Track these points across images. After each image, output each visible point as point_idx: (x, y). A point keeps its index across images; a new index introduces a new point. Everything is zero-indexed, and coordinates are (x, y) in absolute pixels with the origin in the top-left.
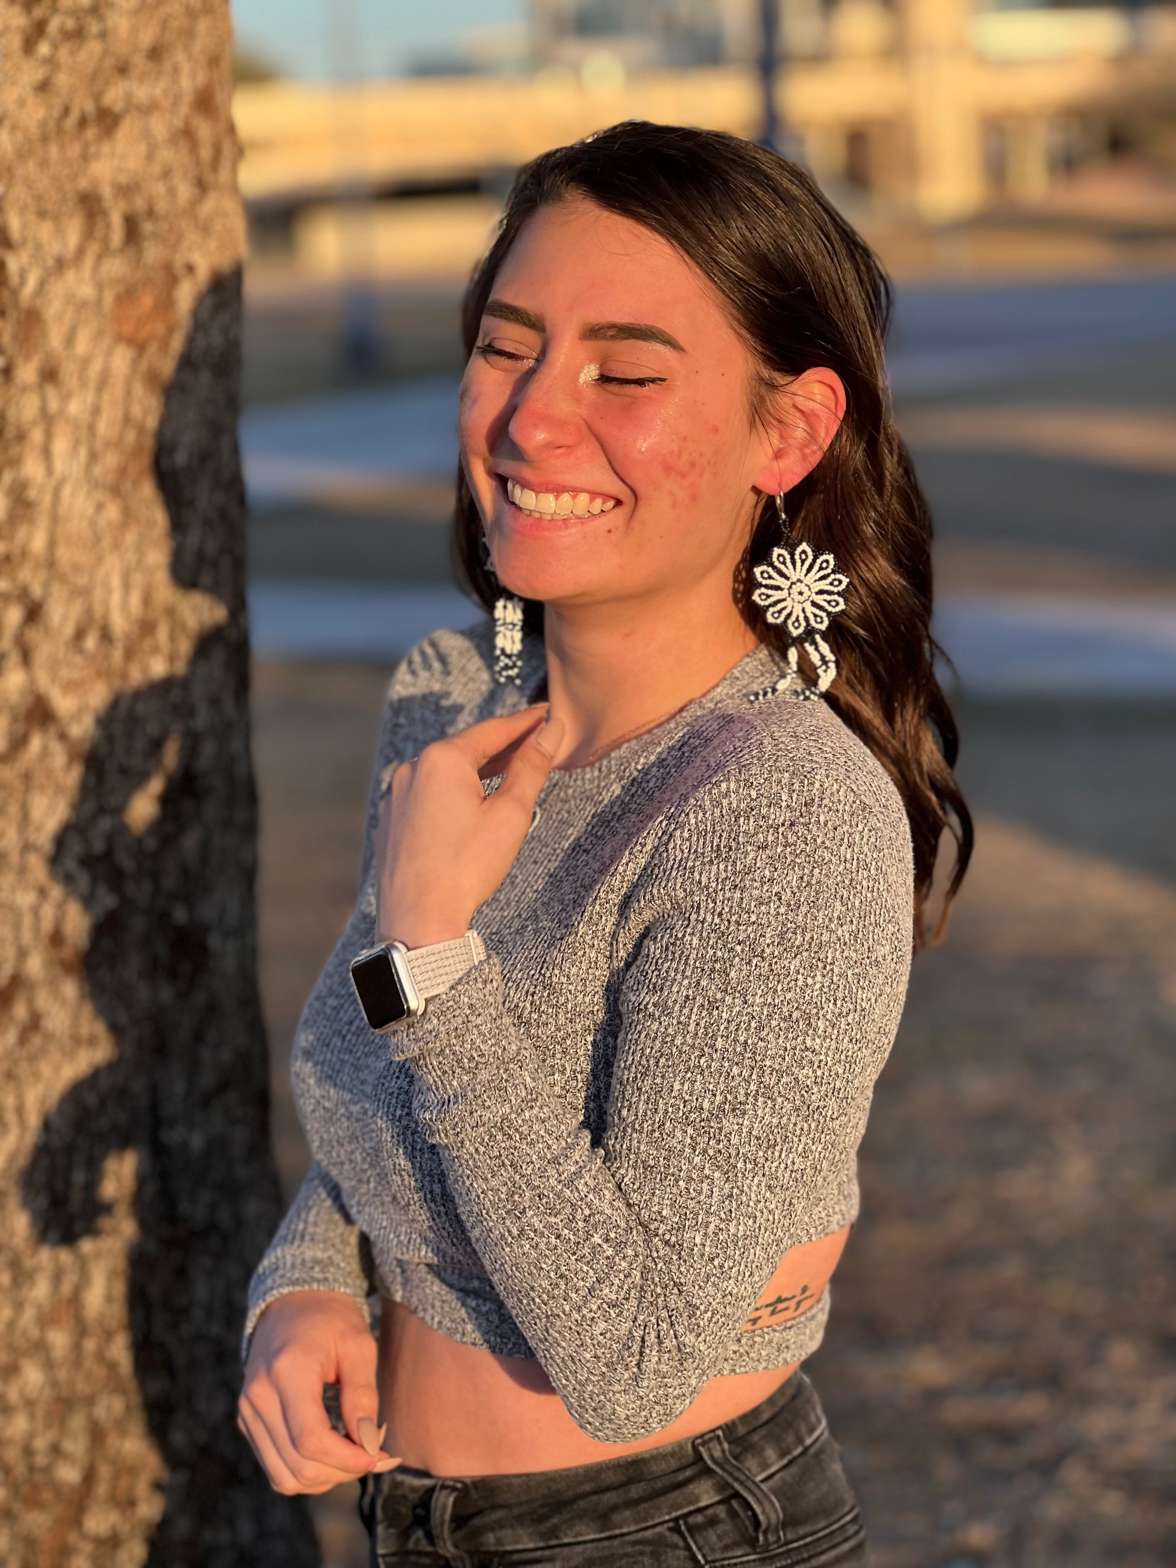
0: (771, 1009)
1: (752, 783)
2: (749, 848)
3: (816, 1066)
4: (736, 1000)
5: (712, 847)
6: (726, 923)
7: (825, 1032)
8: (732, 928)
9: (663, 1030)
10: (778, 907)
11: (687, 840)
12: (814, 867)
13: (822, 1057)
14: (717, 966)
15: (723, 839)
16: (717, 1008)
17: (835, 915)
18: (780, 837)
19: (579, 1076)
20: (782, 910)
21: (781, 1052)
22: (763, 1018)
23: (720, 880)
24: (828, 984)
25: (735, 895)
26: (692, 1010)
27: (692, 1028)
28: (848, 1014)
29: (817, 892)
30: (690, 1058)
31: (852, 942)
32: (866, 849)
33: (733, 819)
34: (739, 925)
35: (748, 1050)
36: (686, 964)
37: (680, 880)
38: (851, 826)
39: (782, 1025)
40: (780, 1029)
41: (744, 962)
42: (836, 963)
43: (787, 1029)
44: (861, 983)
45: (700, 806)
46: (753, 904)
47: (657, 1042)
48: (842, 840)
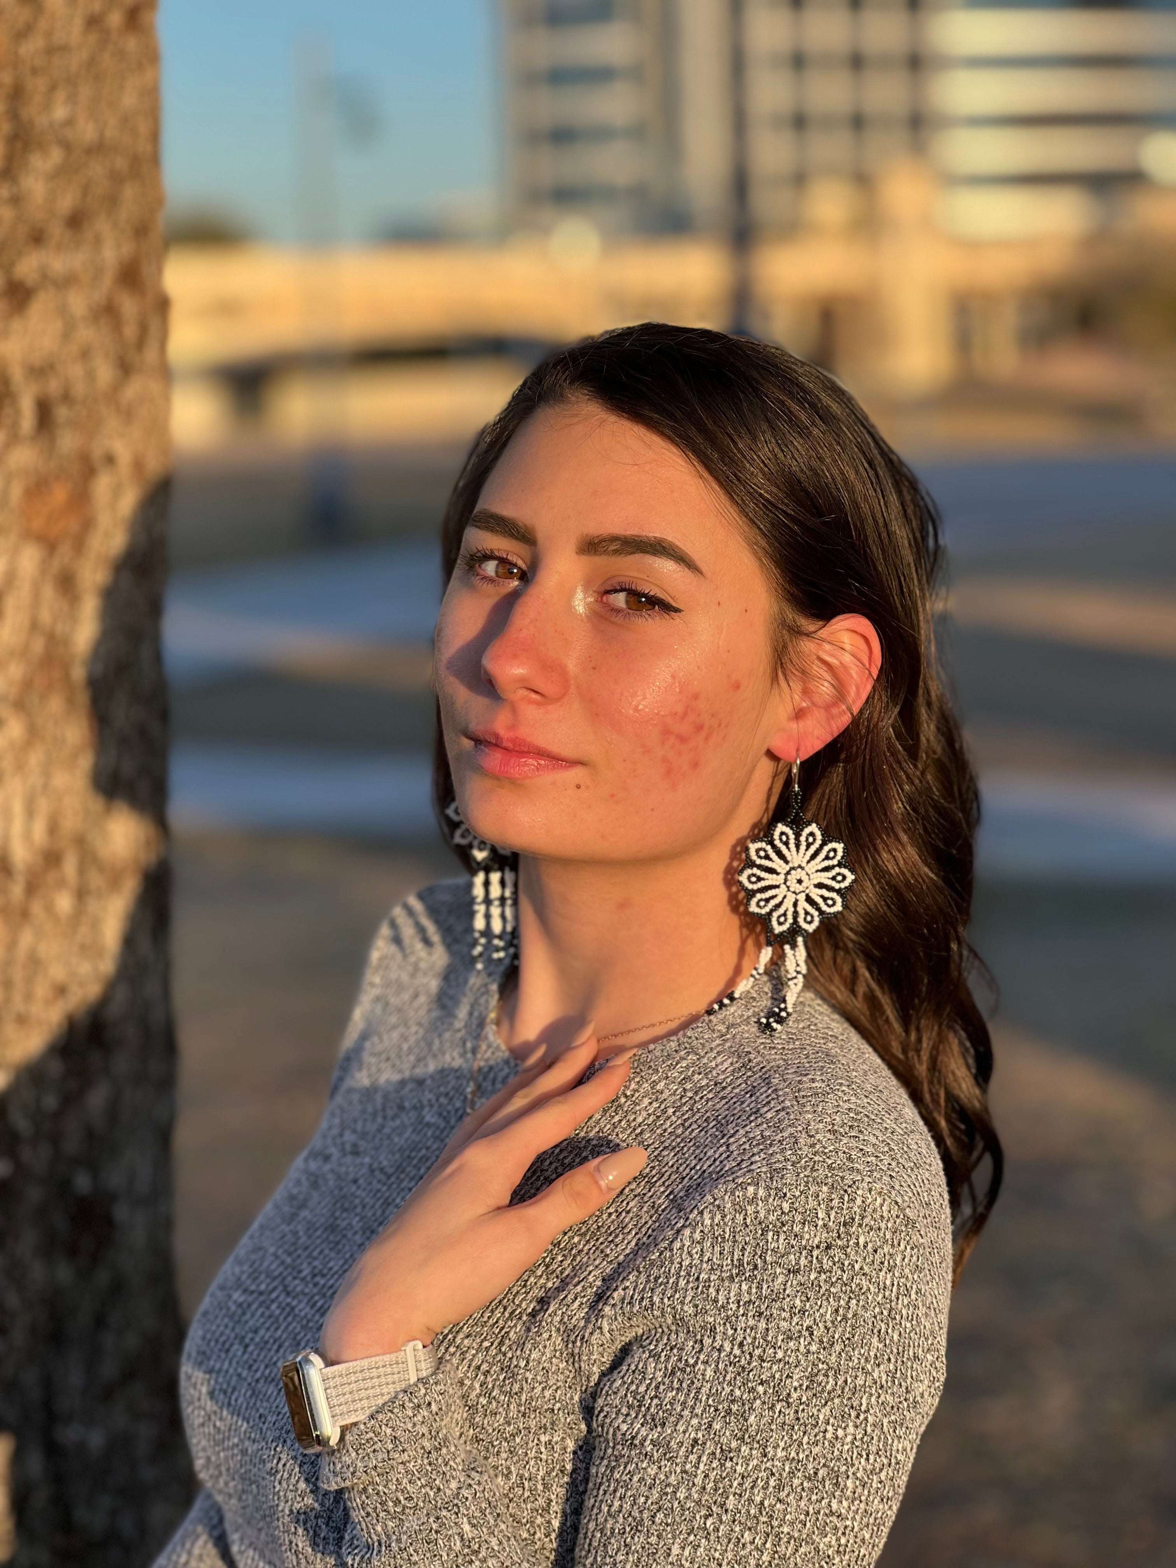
0: (793, 1465)
1: (785, 1195)
2: (778, 1270)
3: (840, 1532)
4: (754, 1452)
5: (732, 1261)
6: (748, 1357)
7: (854, 1493)
8: (754, 1364)
9: (662, 1477)
10: (809, 1344)
11: (698, 1242)
12: (850, 1298)
13: (849, 1523)
14: (735, 1408)
15: (746, 1254)
16: (731, 1459)
17: (872, 1354)
18: (815, 1261)
19: (526, 1484)
20: (814, 1348)
21: (802, 1517)
22: (785, 1475)
23: (741, 1303)
24: (861, 1436)
25: (760, 1325)
26: (700, 1457)
27: (699, 1480)
28: (881, 1470)
29: (853, 1327)
30: (694, 1517)
31: (889, 1384)
32: (907, 1271)
33: (760, 1232)
34: (763, 1361)
35: (764, 1513)
36: (696, 1398)
37: (691, 1293)
38: (893, 1246)
39: (805, 1484)
40: (803, 1489)
41: (766, 1407)
42: (871, 1411)
43: (811, 1490)
44: (897, 1432)
45: (719, 1207)
46: (780, 1338)
47: (654, 1492)
48: (882, 1263)
